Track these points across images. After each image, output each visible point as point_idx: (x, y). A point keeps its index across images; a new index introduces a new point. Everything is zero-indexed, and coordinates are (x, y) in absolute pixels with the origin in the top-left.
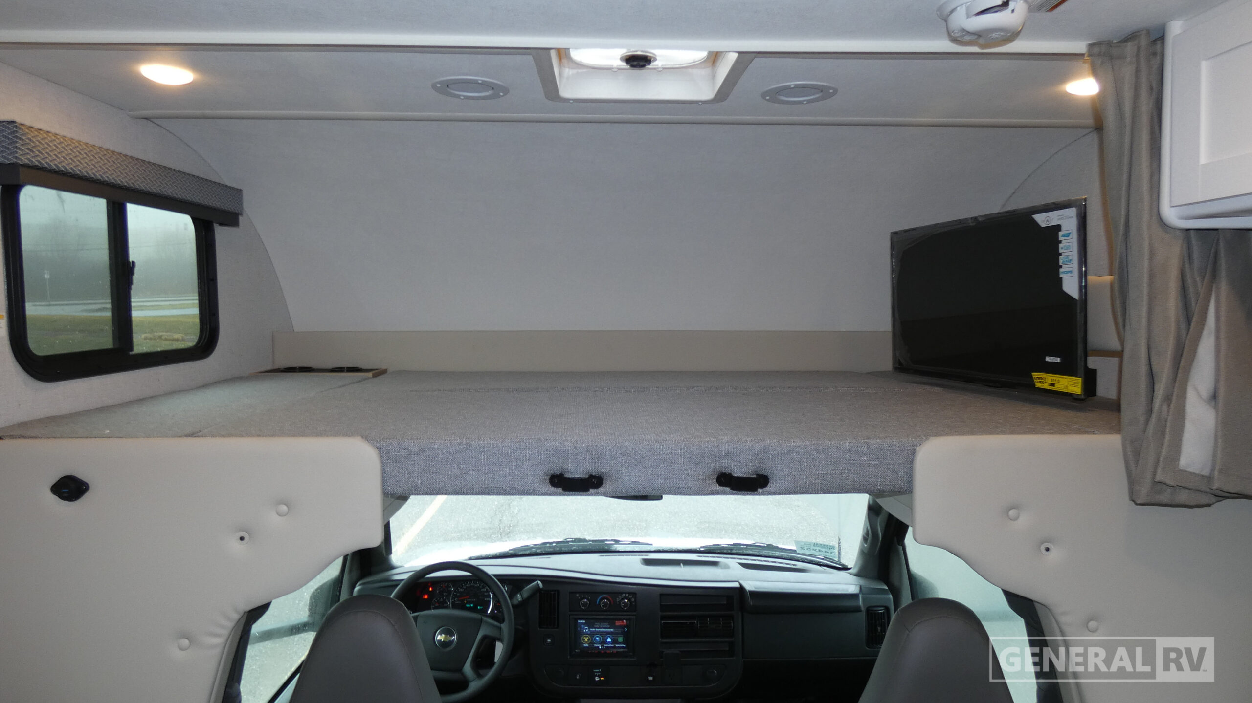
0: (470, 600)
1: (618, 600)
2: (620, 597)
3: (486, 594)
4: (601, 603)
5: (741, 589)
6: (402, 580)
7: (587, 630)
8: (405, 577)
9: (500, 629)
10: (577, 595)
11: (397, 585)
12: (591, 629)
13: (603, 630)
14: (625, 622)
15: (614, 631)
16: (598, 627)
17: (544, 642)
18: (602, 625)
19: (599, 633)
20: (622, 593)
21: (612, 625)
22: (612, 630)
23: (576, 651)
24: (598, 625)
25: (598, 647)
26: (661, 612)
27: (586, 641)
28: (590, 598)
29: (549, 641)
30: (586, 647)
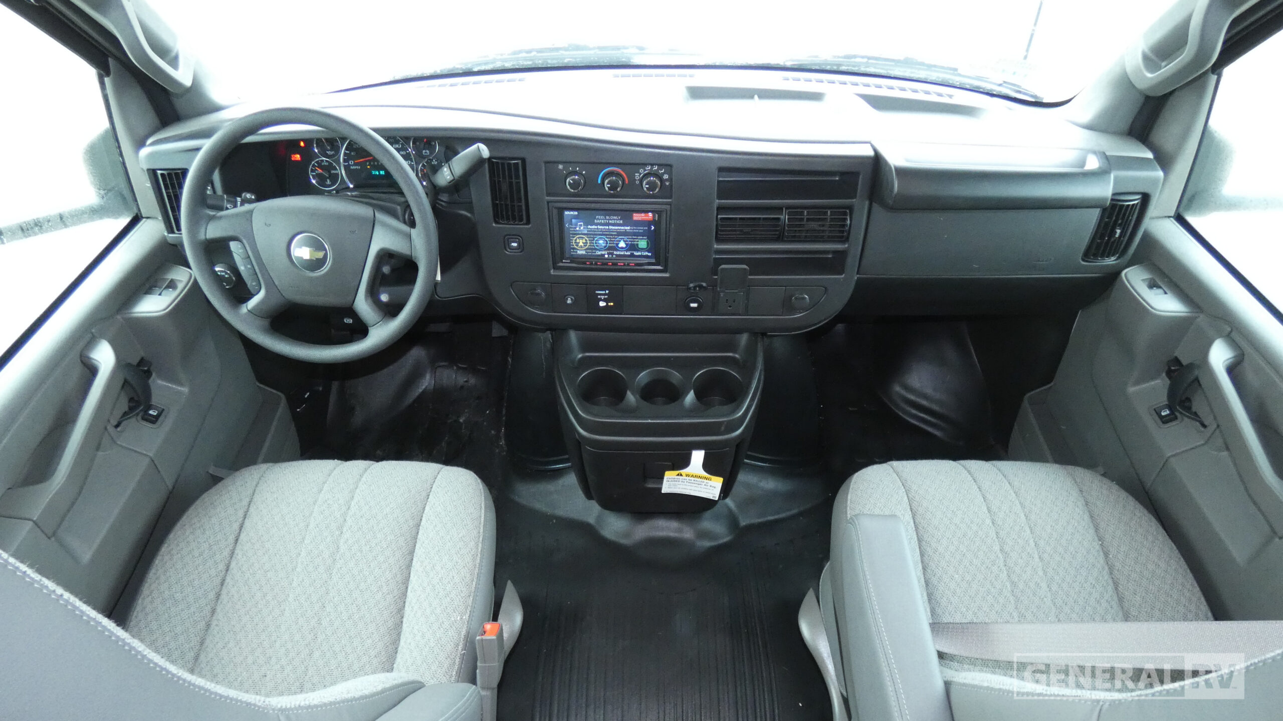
1: (637, 176)
2: (641, 171)
4: (606, 181)
5: (877, 161)
7: (582, 228)
9: (409, 236)
10: (561, 167)
12: (589, 227)
13: (611, 227)
14: (650, 214)
15: (630, 229)
16: (601, 222)
17: (506, 245)
18: (609, 220)
19: (604, 232)
20: (645, 165)
21: (628, 220)
22: (626, 228)
23: (564, 261)
24: (600, 219)
25: (604, 255)
26: (719, 198)
27: (581, 246)
28: (584, 172)
29: (515, 245)
30: (582, 255)
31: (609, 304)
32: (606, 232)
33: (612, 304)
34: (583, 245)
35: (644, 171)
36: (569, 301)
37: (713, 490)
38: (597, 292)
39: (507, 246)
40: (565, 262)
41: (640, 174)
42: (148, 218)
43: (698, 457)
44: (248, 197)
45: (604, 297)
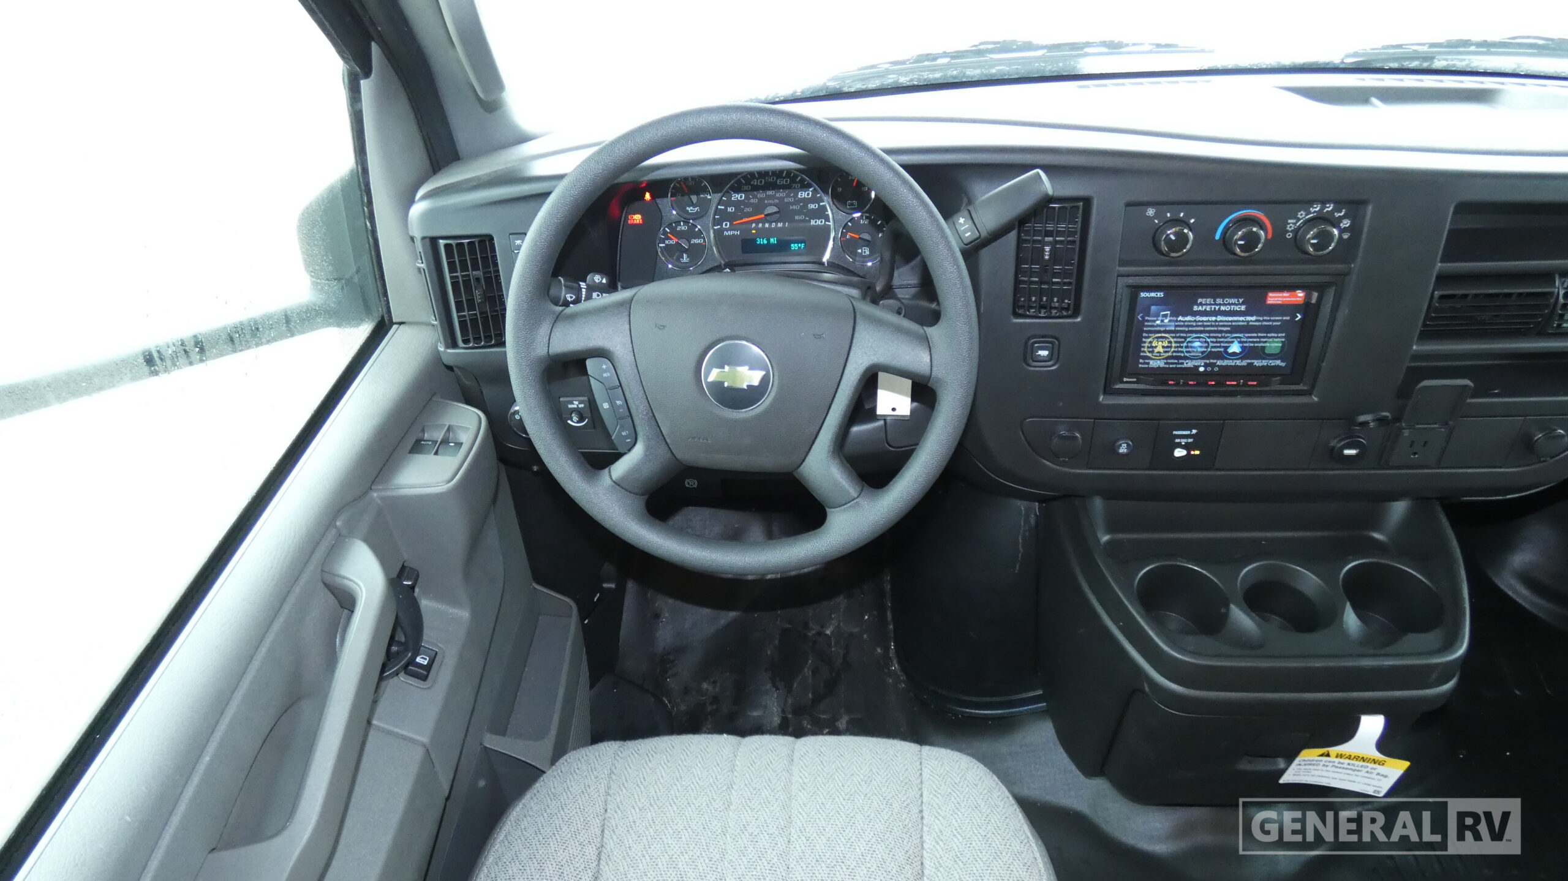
0: (767, 225)
1: (1291, 225)
2: (1302, 215)
3: (812, 206)
4: (1232, 235)
6: (560, 177)
7: (1166, 321)
8: (567, 164)
9: (925, 341)
10: (1151, 212)
11: (546, 195)
12: (1180, 318)
13: (1219, 318)
14: (1300, 294)
15: (1256, 321)
16: (1205, 309)
17: (1028, 354)
18: (1220, 304)
19: (1208, 326)
20: (1311, 203)
21: (1256, 305)
22: (1249, 318)
23: (1125, 380)
24: (1205, 304)
25: (1197, 367)
26: (1444, 260)
27: (1159, 352)
28: (1192, 221)
29: (1044, 353)
30: (1159, 368)
31: (1192, 453)
32: (1212, 326)
33: (1197, 452)
34: (1162, 350)
35: (1307, 215)
36: (1123, 449)
37: (1379, 780)
38: (1175, 433)
39: (1029, 356)
40: (1127, 382)
41: (1299, 219)
42: (401, 323)
43: (1372, 726)
44: (597, 281)
45: (1185, 440)
